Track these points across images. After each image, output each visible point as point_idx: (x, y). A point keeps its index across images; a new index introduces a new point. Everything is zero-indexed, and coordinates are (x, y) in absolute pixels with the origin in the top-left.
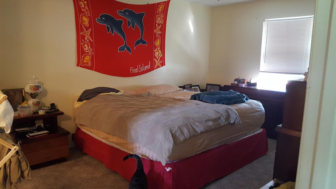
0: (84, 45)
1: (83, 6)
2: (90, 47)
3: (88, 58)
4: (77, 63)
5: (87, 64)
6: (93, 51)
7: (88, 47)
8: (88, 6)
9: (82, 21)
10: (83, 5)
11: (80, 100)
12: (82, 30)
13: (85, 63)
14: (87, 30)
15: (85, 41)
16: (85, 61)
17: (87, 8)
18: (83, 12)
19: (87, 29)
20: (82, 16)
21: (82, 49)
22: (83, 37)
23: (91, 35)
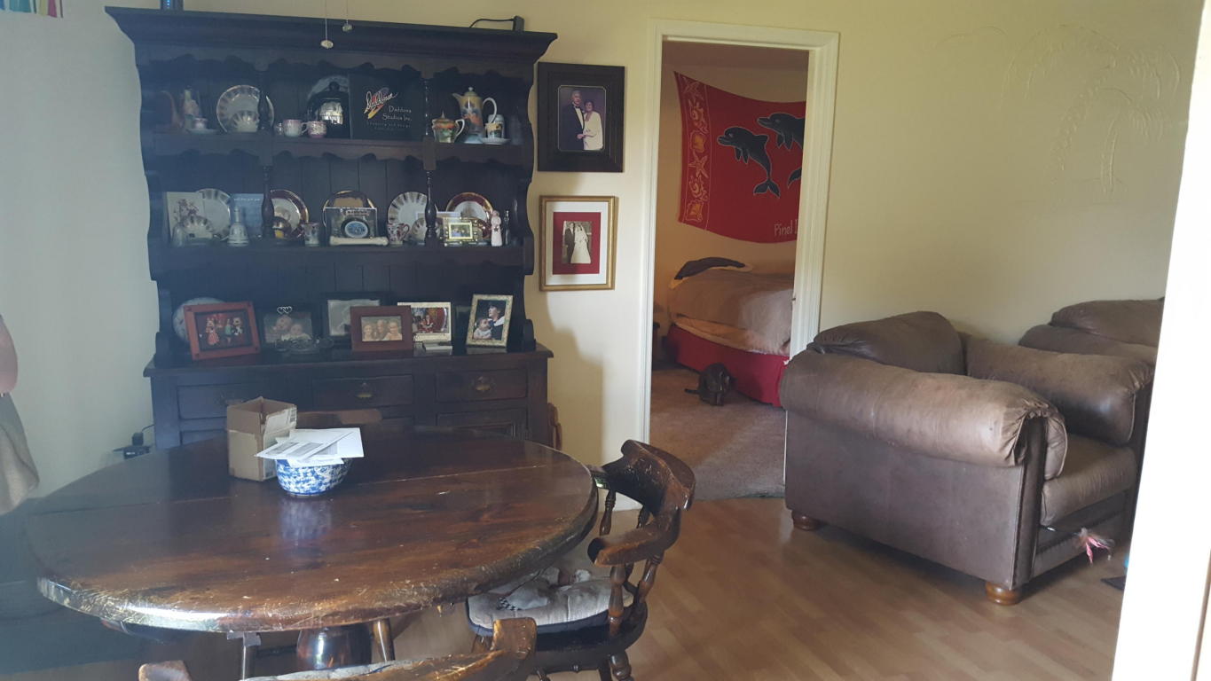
0: (693, 185)
1: (697, 118)
2: (702, 188)
3: (697, 207)
4: (679, 215)
5: (696, 217)
6: (707, 194)
7: (700, 187)
8: (705, 117)
9: (694, 144)
10: (696, 115)
11: (679, 277)
12: (692, 160)
13: (692, 217)
14: (700, 159)
15: (695, 177)
16: (692, 213)
17: (703, 120)
18: (696, 128)
19: (700, 156)
20: (694, 136)
21: (690, 191)
22: (693, 171)
23: (706, 166)
